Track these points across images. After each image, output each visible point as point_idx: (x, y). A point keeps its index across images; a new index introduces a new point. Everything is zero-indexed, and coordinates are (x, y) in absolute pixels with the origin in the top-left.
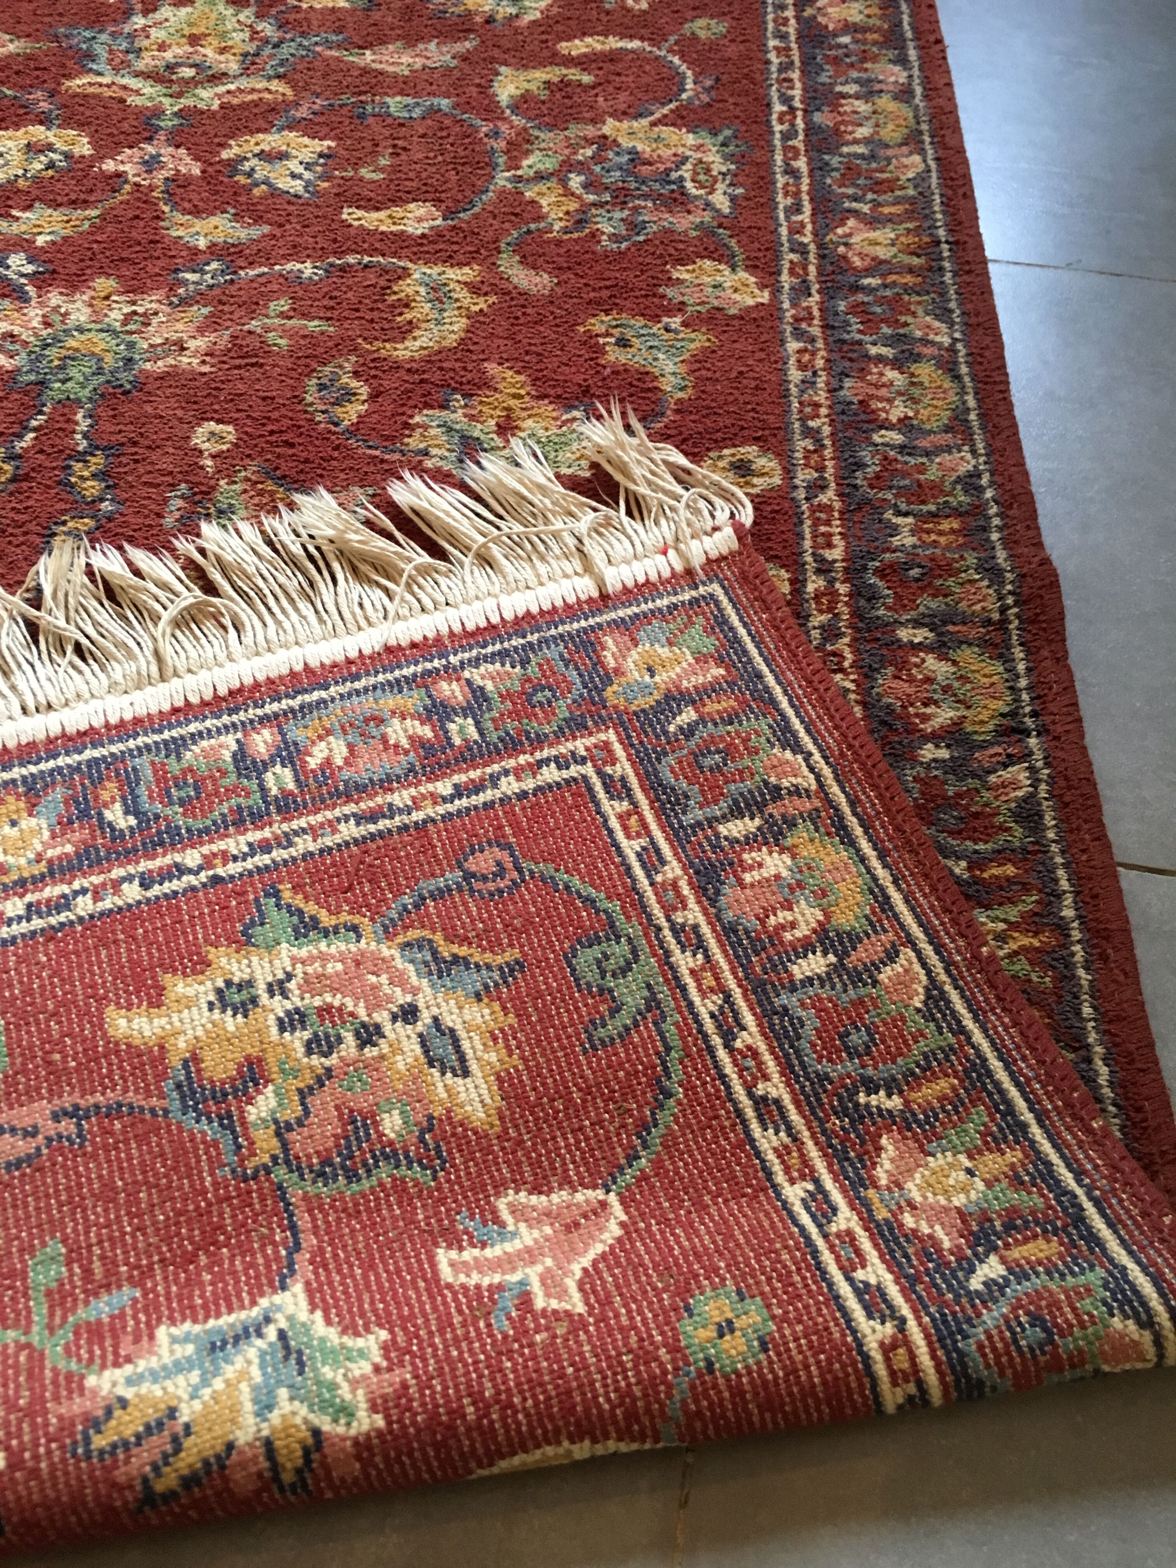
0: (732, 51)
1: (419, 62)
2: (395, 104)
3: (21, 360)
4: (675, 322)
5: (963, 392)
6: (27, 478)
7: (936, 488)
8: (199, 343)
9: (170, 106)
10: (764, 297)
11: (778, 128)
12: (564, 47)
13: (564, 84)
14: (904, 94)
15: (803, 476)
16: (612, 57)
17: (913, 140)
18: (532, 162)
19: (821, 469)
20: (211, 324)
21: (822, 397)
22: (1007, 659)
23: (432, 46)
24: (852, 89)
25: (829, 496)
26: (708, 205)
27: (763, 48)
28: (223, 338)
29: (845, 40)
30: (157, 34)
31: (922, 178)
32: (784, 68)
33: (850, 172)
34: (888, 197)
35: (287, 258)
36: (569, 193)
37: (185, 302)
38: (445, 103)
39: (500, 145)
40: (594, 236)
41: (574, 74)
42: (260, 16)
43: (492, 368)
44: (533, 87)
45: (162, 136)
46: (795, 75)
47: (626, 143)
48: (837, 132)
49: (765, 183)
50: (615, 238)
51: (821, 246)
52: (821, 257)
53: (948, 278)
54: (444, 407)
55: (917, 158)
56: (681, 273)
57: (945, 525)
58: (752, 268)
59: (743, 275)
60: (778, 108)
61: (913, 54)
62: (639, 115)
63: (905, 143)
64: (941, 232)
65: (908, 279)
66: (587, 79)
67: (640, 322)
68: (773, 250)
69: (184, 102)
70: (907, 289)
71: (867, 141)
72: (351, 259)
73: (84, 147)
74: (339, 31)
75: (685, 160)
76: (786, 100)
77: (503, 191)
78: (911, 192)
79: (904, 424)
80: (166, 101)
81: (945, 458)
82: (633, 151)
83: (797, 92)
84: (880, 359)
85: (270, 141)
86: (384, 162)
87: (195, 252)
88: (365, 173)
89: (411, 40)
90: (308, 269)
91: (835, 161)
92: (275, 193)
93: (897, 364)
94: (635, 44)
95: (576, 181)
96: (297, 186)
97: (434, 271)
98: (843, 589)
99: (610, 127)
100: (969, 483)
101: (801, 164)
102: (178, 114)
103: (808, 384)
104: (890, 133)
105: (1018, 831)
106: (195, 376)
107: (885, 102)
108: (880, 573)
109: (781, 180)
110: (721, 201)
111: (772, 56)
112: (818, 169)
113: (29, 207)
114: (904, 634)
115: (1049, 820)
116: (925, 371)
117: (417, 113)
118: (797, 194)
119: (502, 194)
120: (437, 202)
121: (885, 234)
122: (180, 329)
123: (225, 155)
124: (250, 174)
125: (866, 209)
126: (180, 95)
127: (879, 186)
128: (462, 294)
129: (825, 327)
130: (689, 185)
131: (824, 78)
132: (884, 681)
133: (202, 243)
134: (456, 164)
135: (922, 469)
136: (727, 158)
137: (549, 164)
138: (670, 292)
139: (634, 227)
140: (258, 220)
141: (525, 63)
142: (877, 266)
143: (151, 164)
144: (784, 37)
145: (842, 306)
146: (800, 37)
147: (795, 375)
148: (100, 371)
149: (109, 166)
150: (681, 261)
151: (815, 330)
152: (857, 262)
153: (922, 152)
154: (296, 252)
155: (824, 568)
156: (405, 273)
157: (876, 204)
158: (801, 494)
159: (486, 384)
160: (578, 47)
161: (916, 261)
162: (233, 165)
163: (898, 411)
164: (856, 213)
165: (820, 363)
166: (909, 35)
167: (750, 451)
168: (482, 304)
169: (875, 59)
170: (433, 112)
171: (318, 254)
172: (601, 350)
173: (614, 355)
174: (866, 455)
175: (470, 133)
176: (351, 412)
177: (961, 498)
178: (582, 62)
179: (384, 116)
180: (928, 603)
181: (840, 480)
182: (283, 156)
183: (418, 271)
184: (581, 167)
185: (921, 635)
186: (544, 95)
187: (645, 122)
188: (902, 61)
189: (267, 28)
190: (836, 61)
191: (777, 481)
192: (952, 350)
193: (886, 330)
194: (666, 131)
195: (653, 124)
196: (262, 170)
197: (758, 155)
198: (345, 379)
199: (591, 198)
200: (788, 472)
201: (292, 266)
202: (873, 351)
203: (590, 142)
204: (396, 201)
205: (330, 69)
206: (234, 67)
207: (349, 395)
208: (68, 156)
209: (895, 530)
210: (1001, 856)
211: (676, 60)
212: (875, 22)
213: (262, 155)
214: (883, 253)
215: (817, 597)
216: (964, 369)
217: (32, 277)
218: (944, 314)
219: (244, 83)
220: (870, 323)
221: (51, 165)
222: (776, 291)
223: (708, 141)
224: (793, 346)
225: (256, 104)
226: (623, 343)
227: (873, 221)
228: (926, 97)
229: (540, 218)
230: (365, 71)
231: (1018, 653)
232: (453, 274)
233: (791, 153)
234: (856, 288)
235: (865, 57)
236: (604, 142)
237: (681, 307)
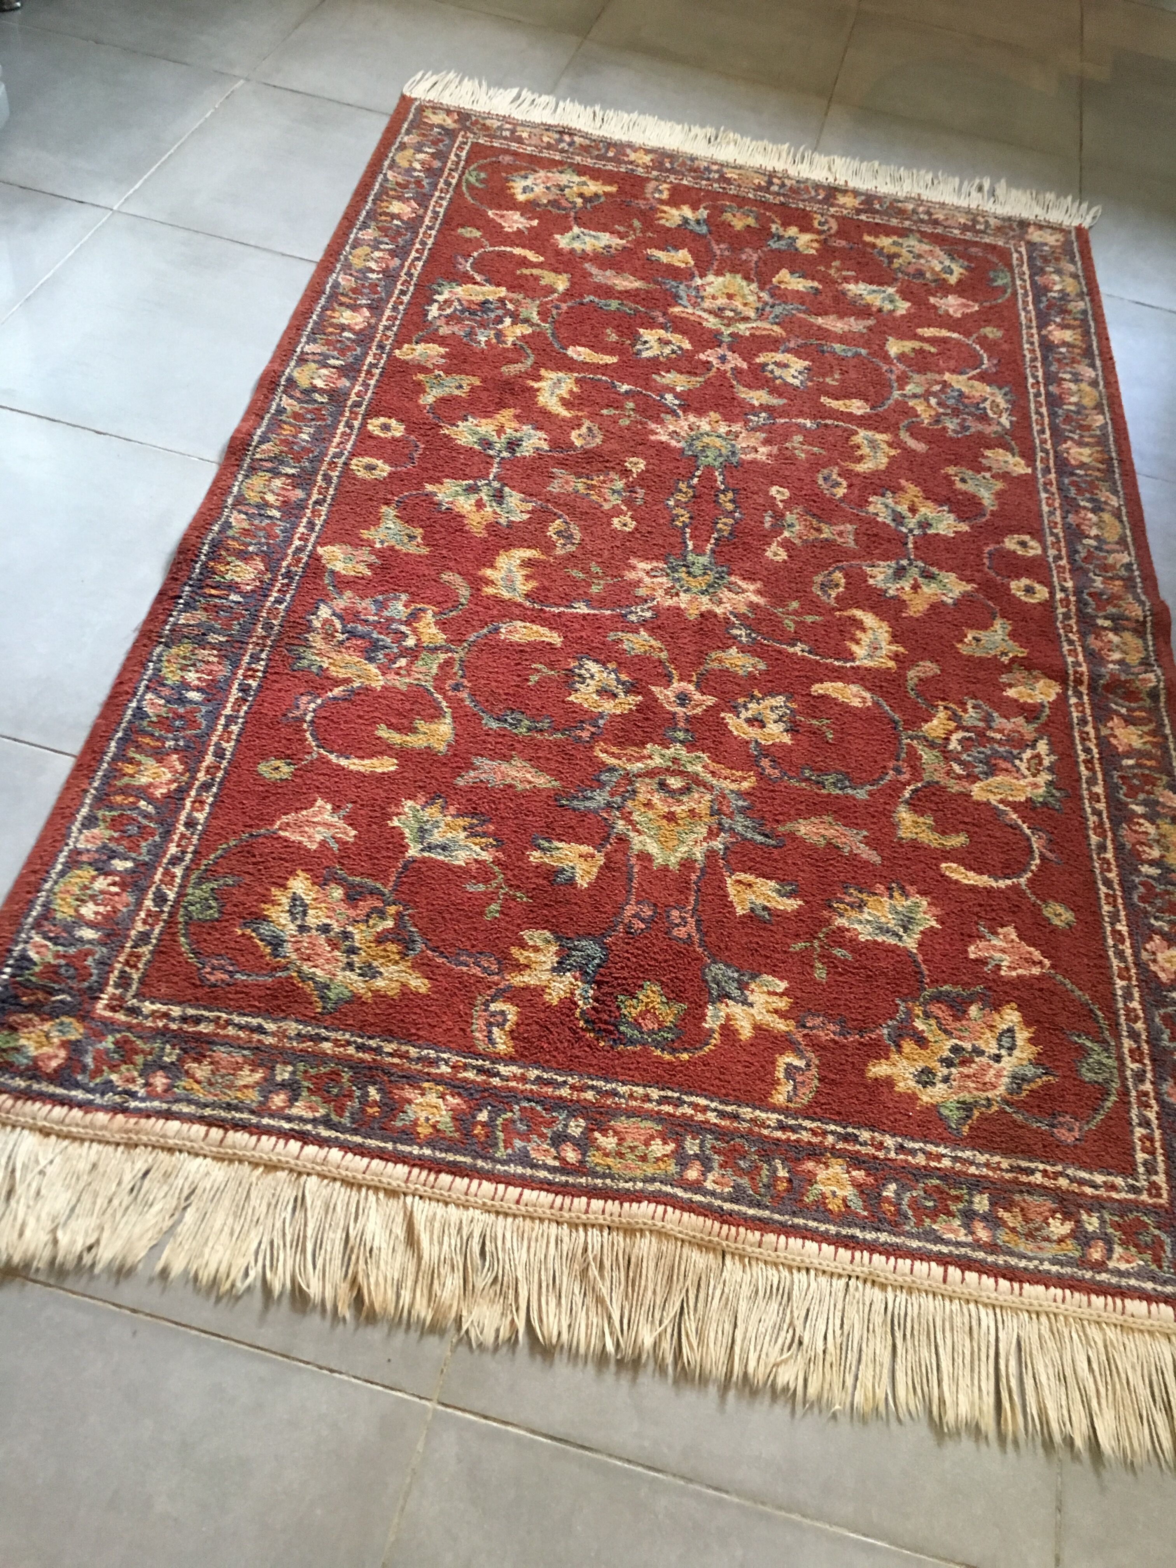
0: (1006, 347)
1: (846, 328)
2: (838, 347)
3: (682, 444)
4: (988, 475)
5: (1124, 528)
6: (700, 497)
7: (1113, 567)
8: (763, 450)
9: (727, 331)
10: (1029, 471)
11: (1031, 391)
12: (920, 331)
13: (921, 351)
14: (1094, 383)
15: (1052, 552)
16: (945, 340)
17: (1099, 407)
18: (910, 389)
19: (1059, 550)
20: (767, 442)
21: (1058, 520)
22: (1145, 640)
23: (852, 319)
24: (1068, 376)
25: (1063, 562)
26: (999, 423)
27: (1021, 348)
28: (775, 450)
29: (1063, 350)
30: (710, 290)
31: (1104, 427)
32: (1034, 360)
33: (1068, 419)
34: (1086, 433)
35: (797, 416)
36: (929, 406)
37: (753, 429)
38: (864, 352)
39: (893, 377)
40: (944, 428)
41: (927, 347)
42: (762, 288)
43: (903, 482)
44: (906, 350)
45: (725, 345)
46: (1039, 364)
47: (956, 386)
48: (1060, 397)
49: (1026, 417)
50: (954, 431)
51: (1055, 452)
52: (1056, 457)
53: (1117, 476)
54: (883, 495)
55: (1101, 417)
56: (988, 453)
57: (1117, 583)
58: (1023, 456)
59: (1018, 459)
60: (1031, 380)
61: (1098, 363)
62: (961, 373)
63: (1095, 408)
64: (1114, 455)
65: (1097, 474)
66: (933, 350)
67: (970, 472)
68: (1033, 448)
69: (731, 330)
70: (1098, 479)
71: (1075, 404)
72: (829, 422)
73: (687, 345)
74: (802, 304)
75: (986, 399)
76: (1035, 377)
77: (896, 401)
78: (1098, 433)
79: (1097, 537)
80: (723, 328)
81: (1116, 555)
82: (959, 390)
83: (1040, 374)
84: (1085, 508)
85: (779, 357)
86: (837, 376)
87: (753, 406)
88: (828, 380)
89: (841, 315)
90: (808, 423)
91: (1060, 412)
92: (786, 384)
93: (1094, 511)
94: (955, 335)
95: (933, 401)
96: (796, 382)
97: (870, 433)
98: (1073, 599)
99: (947, 376)
100: (1128, 566)
101: (1044, 410)
102: (730, 335)
103: (1051, 513)
104: (1086, 402)
105: (1148, 701)
106: (765, 465)
107: (1084, 386)
108: (1090, 594)
109: (1034, 417)
110: (1005, 421)
111: (1026, 353)
112: (1053, 415)
113: (668, 372)
114: (1100, 622)
115: (1162, 699)
116: (1106, 516)
117: (850, 354)
118: (1042, 424)
119: (897, 402)
120: (867, 400)
121: (1087, 451)
122: (752, 443)
123: (758, 360)
124: (772, 372)
125: (1076, 437)
126: (728, 325)
127: (1082, 427)
128: (884, 446)
129: (1059, 489)
130: (989, 412)
131: (1053, 368)
132: (1091, 639)
133: (756, 403)
134: (874, 384)
135: (1105, 558)
136: (1007, 401)
137: (919, 390)
138: (984, 461)
139: (965, 428)
140: (780, 396)
141: (901, 337)
142: (1082, 465)
143: (723, 359)
144: (1032, 343)
145: (1066, 481)
146: (1040, 345)
147: (1045, 508)
148: (720, 455)
149: (702, 357)
150: (988, 448)
151: (1054, 489)
152: (1073, 462)
153: (1103, 414)
154: (801, 414)
155: (1064, 589)
156: (857, 433)
157: (1082, 436)
158: (1051, 559)
159: (902, 489)
160: (928, 332)
161: (1101, 466)
162: (764, 366)
163: (1094, 532)
164: (1072, 439)
165: (1057, 505)
166: (1096, 352)
167: (1027, 538)
168: (893, 452)
169: (1079, 363)
170: (857, 355)
171: (814, 417)
172: (953, 482)
173: (959, 485)
174: (1080, 548)
175: (877, 369)
176: (840, 492)
177: (1123, 573)
178: (932, 341)
179: (834, 353)
180: (1111, 610)
181: (1069, 557)
182: (786, 366)
183: (862, 433)
184: (935, 395)
185: (1107, 623)
186: (912, 355)
187: (965, 377)
188: (1093, 366)
189: (765, 296)
190: (1059, 361)
191: (1039, 552)
192: (1119, 509)
193: (1088, 495)
194: (976, 383)
195: (970, 379)
196: (778, 372)
197: (1021, 402)
198: (834, 476)
199: (941, 410)
200: (1045, 549)
201: (801, 421)
202: (1082, 503)
203: (938, 383)
204: (848, 396)
205: (802, 324)
206: (752, 314)
207: (838, 484)
208: (680, 348)
209: (1094, 581)
210: (1140, 709)
211: (978, 347)
212: (1078, 343)
213: (776, 364)
214: (1086, 460)
215: (1061, 600)
216: (1125, 519)
217: (679, 406)
218: (1115, 492)
219: (759, 324)
220: (1080, 491)
221: (673, 352)
222: (1035, 469)
223: (997, 391)
224: (1044, 495)
225: (769, 336)
226: (963, 480)
227: (1080, 444)
228: (1105, 386)
229: (917, 416)
230: (820, 328)
231: (1149, 637)
232: (879, 437)
233: (1039, 404)
234: (1073, 474)
235: (1073, 361)
236: (945, 384)
237: (989, 469)
